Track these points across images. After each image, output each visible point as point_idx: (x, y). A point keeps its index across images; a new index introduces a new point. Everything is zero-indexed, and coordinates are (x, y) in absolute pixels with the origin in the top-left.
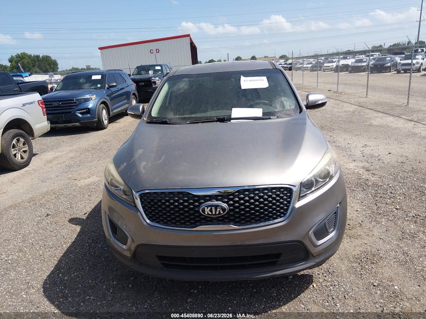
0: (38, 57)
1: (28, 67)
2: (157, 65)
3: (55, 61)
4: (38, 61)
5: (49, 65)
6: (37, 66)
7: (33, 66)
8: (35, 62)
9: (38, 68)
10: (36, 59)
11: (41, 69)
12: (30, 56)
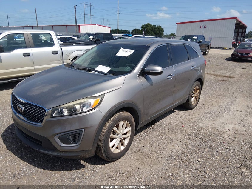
0: (155, 26)
1: (149, 31)
2: (195, 36)
3: (163, 29)
4: (154, 28)
5: (159, 31)
6: (153, 31)
7: (151, 31)
8: (153, 29)
9: (154, 32)
10: (154, 27)
11: (155, 33)
12: (151, 26)
